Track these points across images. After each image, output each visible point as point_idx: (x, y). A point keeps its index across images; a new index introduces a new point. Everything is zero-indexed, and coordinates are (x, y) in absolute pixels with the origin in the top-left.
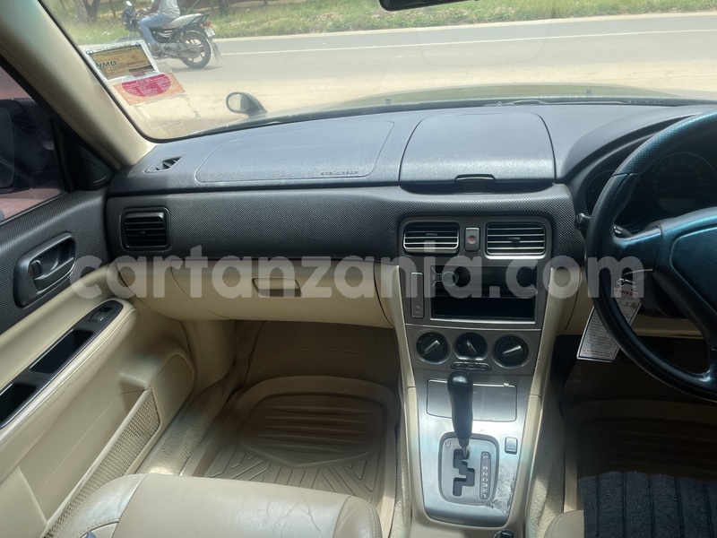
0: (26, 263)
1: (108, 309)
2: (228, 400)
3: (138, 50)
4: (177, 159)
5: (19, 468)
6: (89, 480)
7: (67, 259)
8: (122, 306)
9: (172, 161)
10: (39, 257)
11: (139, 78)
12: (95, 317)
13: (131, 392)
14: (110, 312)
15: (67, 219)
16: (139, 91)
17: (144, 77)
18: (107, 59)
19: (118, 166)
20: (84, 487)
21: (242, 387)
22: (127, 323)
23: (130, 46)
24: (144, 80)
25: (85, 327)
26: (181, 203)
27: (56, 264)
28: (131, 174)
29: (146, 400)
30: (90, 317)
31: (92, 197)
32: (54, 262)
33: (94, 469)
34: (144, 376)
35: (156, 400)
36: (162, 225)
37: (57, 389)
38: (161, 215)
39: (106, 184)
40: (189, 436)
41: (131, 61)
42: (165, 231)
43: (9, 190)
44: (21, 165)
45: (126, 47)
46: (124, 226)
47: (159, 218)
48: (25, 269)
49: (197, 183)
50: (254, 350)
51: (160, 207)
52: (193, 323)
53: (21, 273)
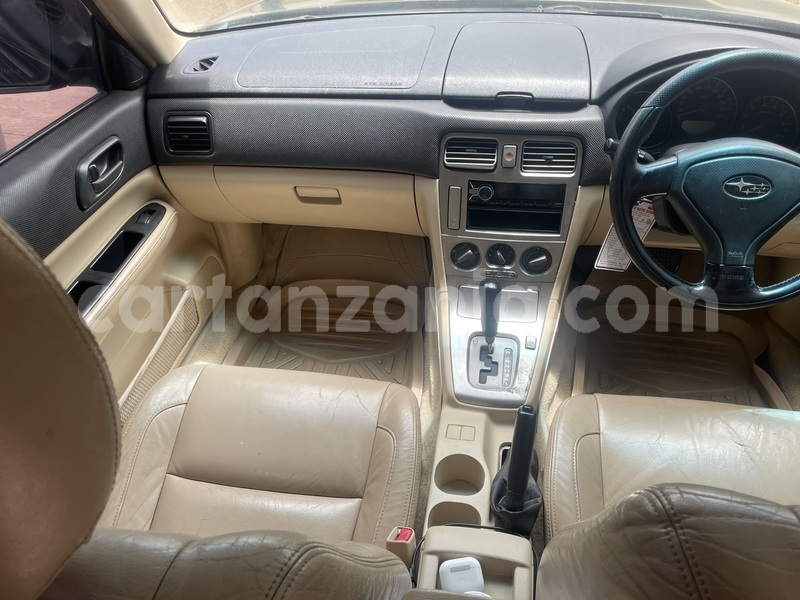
0: (84, 168)
1: (152, 212)
4: (215, 59)
7: (117, 163)
8: (165, 209)
9: (209, 62)
10: (94, 162)
12: (141, 219)
14: (155, 215)
19: (154, 65)
22: (172, 226)
25: (134, 228)
26: (224, 108)
28: (169, 75)
30: (136, 218)
31: (129, 98)
34: (185, 276)
36: (205, 130)
38: (204, 120)
39: (144, 83)
42: (207, 137)
46: (166, 129)
47: (201, 123)
48: (84, 174)
49: (239, 88)
50: (281, 253)
51: (202, 112)
52: (223, 225)
53: (82, 178)
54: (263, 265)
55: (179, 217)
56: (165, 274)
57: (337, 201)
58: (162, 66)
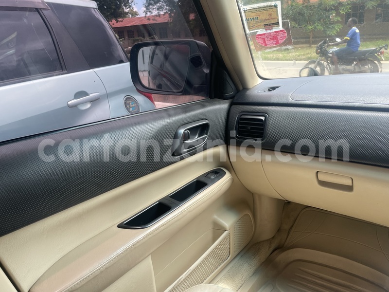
0: (182, 131)
1: (217, 173)
2: (271, 253)
3: (274, 10)
4: (277, 87)
5: (150, 256)
6: (186, 278)
7: (203, 135)
8: (225, 173)
9: (274, 88)
10: (189, 129)
11: (268, 32)
12: (209, 175)
13: (218, 230)
14: (218, 175)
15: (208, 112)
16: (265, 42)
17: (272, 31)
18: (254, 15)
19: (241, 88)
20: (182, 282)
21: (281, 248)
22: (227, 183)
23: (271, 6)
24: (270, 33)
25: (203, 180)
26: (277, 112)
27: (197, 137)
28: (248, 93)
29: (226, 237)
30: (207, 175)
31: (223, 103)
32: (196, 135)
33: (190, 272)
34: (228, 221)
35: (231, 239)
36: (262, 125)
37: (182, 212)
38: (263, 118)
39: (232, 97)
40: (246, 269)
41: (268, 17)
42: (263, 129)
43: (180, 94)
44: (188, 83)
45: (267, 6)
46: (238, 122)
47: (261, 120)
48: (181, 134)
49: (291, 101)
50: (293, 226)
51: (263, 113)
52: (260, 196)
53: (179, 135)
54: (279, 230)
55: (233, 180)
56: (215, 217)
57: (350, 188)
58: (245, 89)
